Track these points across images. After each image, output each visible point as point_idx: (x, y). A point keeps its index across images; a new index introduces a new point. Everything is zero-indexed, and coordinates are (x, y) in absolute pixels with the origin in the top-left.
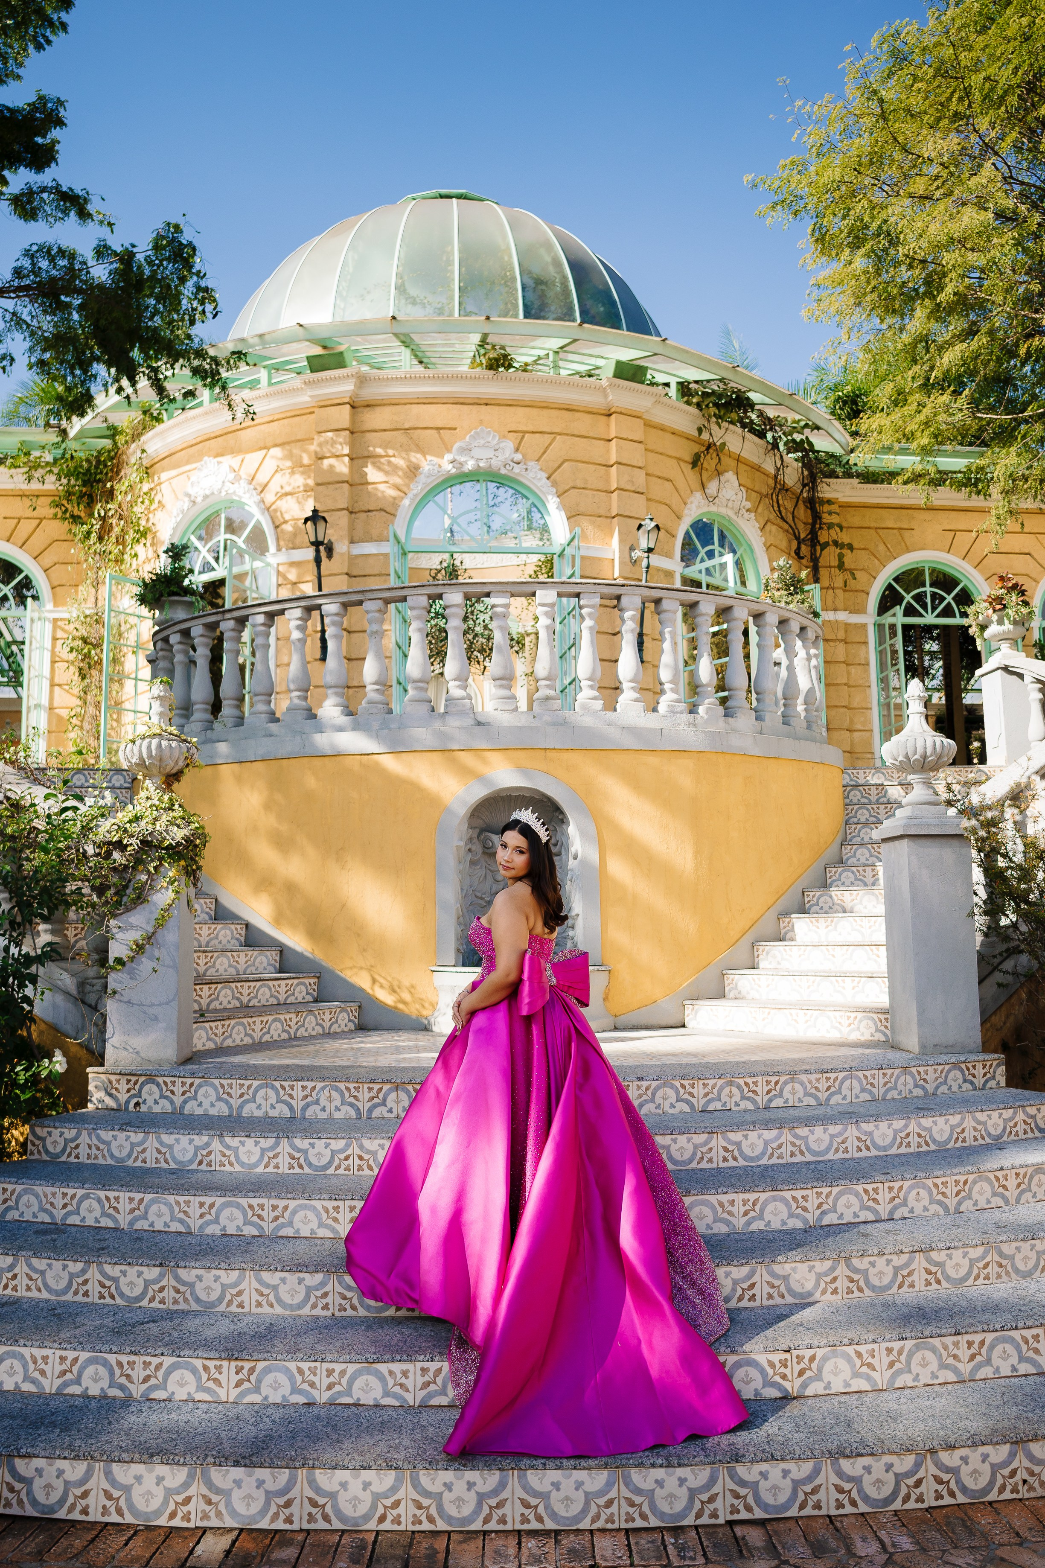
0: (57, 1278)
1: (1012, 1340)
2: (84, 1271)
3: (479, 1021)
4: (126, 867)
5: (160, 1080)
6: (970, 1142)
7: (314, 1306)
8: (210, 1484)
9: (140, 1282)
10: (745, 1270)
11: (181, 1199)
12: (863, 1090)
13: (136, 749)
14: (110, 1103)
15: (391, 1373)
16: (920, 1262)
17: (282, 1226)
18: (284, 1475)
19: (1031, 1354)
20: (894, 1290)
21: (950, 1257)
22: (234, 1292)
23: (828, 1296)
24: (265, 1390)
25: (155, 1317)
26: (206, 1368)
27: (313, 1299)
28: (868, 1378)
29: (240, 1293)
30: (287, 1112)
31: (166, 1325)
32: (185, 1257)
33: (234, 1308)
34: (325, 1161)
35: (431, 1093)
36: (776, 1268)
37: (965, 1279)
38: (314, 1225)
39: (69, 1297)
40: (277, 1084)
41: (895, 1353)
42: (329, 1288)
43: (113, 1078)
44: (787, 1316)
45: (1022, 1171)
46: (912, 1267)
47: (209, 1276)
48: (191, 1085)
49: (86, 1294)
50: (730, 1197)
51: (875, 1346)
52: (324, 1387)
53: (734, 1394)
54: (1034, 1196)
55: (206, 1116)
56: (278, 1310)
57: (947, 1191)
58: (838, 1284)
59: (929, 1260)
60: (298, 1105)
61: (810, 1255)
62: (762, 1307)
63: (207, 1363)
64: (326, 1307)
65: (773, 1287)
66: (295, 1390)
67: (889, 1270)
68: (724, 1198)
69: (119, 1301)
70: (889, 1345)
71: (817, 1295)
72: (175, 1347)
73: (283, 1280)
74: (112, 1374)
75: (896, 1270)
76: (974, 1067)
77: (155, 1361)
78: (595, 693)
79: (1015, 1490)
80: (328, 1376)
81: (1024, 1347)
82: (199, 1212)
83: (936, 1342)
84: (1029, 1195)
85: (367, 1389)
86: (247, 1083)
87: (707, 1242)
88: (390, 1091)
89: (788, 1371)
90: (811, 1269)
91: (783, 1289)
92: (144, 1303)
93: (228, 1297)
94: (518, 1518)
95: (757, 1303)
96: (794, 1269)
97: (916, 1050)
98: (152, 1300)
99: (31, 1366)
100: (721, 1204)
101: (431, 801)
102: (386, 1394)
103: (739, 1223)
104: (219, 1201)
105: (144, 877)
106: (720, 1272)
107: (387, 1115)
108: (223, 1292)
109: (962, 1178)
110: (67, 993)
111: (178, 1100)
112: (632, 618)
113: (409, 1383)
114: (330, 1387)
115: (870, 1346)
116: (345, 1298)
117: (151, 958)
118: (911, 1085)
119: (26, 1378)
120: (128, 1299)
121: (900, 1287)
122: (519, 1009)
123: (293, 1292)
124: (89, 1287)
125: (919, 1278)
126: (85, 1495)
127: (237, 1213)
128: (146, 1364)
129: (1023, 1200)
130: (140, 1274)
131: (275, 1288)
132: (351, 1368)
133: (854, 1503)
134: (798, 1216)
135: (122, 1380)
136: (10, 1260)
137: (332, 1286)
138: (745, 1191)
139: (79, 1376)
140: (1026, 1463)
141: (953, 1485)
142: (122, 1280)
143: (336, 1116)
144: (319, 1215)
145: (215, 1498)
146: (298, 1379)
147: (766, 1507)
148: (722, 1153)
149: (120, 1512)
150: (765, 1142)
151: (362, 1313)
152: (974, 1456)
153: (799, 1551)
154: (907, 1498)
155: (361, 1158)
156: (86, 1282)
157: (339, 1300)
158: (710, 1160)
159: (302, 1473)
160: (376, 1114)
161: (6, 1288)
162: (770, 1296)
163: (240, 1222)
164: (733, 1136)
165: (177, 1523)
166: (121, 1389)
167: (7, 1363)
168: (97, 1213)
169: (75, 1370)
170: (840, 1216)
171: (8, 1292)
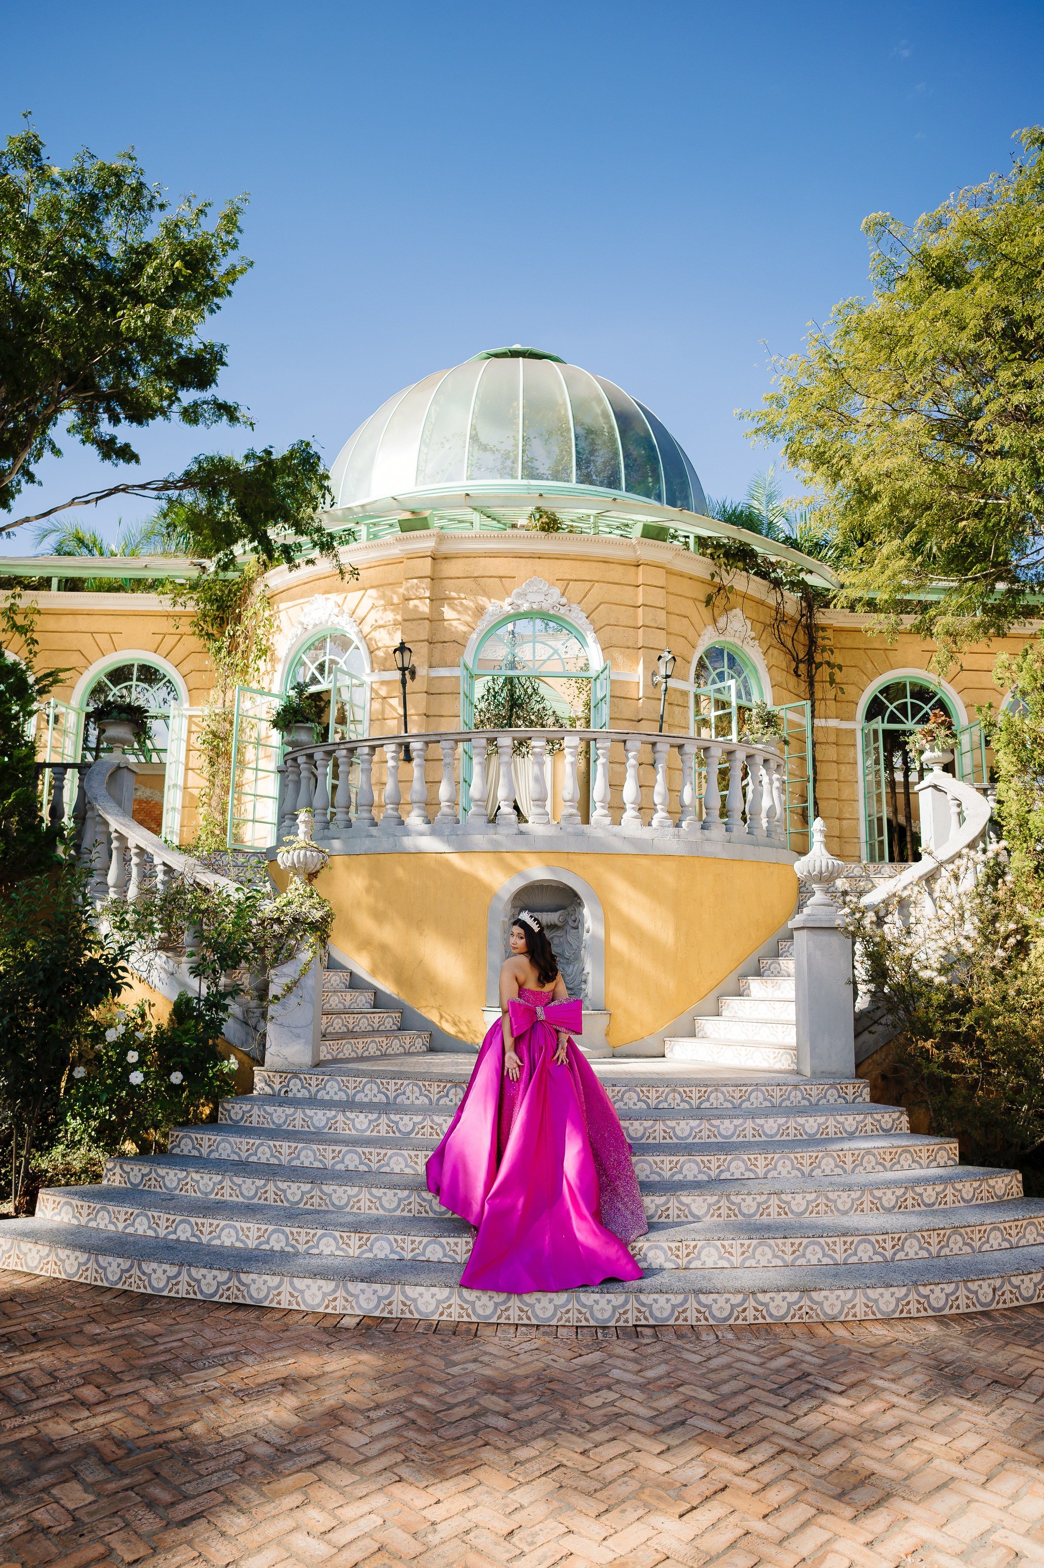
0: (249, 1189)
1: (819, 1244)
2: (265, 1185)
4: (282, 935)
5: (302, 1076)
7: (403, 1210)
8: (347, 1291)
9: (299, 1193)
10: (664, 1199)
11: (321, 1147)
13: (289, 857)
14: (268, 1091)
16: (774, 1201)
17: (383, 1166)
18: (388, 1288)
19: (830, 1252)
20: (757, 1217)
21: (794, 1198)
22: (355, 1200)
23: (715, 1218)
24: (375, 1251)
25: (308, 1212)
26: (341, 1237)
27: (402, 1206)
28: (728, 1260)
29: (359, 1201)
30: (384, 1100)
31: (316, 1216)
32: (326, 1179)
33: (355, 1210)
34: (409, 1129)
36: (683, 1199)
37: (803, 1212)
38: (403, 1166)
39: (256, 1201)
40: (377, 1081)
41: (746, 1246)
42: (412, 1199)
43: (269, 1074)
45: (857, 1152)
46: (769, 1203)
47: (340, 1190)
48: (323, 1079)
49: (266, 1199)
50: (661, 1158)
51: (735, 1242)
52: (410, 1250)
56: (381, 1212)
57: (804, 1162)
58: (721, 1211)
59: (780, 1200)
60: (391, 1095)
61: (706, 1194)
62: (673, 1222)
63: (343, 1234)
64: (410, 1211)
65: (680, 1210)
66: (393, 1251)
67: (755, 1205)
68: (657, 1159)
69: (286, 1204)
70: (743, 1242)
71: (708, 1217)
72: (324, 1227)
73: (385, 1194)
74: (287, 1238)
75: (759, 1204)
76: (848, 1087)
77: (312, 1232)
79: (801, 1317)
80: (412, 1244)
81: (827, 1248)
82: (332, 1155)
83: (772, 1242)
84: (861, 1169)
85: (434, 1252)
86: (358, 1080)
88: (451, 1087)
89: (680, 1253)
90: (705, 1201)
91: (686, 1212)
92: (301, 1205)
93: (351, 1203)
94: (517, 1317)
95: (671, 1220)
96: (694, 1200)
98: (306, 1204)
99: (241, 1233)
100: (656, 1163)
101: (485, 888)
102: (445, 1255)
103: (667, 1175)
104: (345, 1150)
105: (293, 942)
107: (449, 1103)
108: (349, 1200)
109: (814, 1155)
111: (313, 1090)
112: (634, 757)
113: (459, 1249)
114: (412, 1250)
115: (731, 1242)
116: (421, 1205)
117: (297, 996)
119: (238, 1239)
120: (292, 1203)
121: (761, 1215)
123: (390, 1201)
124: (268, 1195)
125: (773, 1210)
126: (279, 1294)
127: (356, 1157)
128: (307, 1234)
130: (299, 1188)
131: (380, 1198)
132: (426, 1240)
133: (706, 1319)
134: (704, 1173)
135: (294, 1242)
136: (220, 1177)
137: (414, 1198)
138: (671, 1155)
139: (269, 1239)
140: (809, 1303)
141: (764, 1312)
142: (288, 1191)
143: (417, 1102)
144: (405, 1160)
145: (350, 1299)
146: (395, 1245)
147: (656, 1319)
148: (662, 1134)
149: (298, 1304)
150: (692, 1129)
151: (431, 1215)
152: (778, 1297)
153: (670, 1337)
154: (737, 1318)
155: (432, 1128)
156: (266, 1192)
157: (418, 1207)
158: (655, 1138)
159: (398, 1288)
160: (442, 1102)
161: (217, 1194)
162: (679, 1216)
163: (357, 1162)
164: (670, 1123)
165: (329, 1311)
166: (293, 1246)
167: (226, 1231)
168: (268, 1155)
169: (266, 1235)
170: (733, 1174)
171: (218, 1197)
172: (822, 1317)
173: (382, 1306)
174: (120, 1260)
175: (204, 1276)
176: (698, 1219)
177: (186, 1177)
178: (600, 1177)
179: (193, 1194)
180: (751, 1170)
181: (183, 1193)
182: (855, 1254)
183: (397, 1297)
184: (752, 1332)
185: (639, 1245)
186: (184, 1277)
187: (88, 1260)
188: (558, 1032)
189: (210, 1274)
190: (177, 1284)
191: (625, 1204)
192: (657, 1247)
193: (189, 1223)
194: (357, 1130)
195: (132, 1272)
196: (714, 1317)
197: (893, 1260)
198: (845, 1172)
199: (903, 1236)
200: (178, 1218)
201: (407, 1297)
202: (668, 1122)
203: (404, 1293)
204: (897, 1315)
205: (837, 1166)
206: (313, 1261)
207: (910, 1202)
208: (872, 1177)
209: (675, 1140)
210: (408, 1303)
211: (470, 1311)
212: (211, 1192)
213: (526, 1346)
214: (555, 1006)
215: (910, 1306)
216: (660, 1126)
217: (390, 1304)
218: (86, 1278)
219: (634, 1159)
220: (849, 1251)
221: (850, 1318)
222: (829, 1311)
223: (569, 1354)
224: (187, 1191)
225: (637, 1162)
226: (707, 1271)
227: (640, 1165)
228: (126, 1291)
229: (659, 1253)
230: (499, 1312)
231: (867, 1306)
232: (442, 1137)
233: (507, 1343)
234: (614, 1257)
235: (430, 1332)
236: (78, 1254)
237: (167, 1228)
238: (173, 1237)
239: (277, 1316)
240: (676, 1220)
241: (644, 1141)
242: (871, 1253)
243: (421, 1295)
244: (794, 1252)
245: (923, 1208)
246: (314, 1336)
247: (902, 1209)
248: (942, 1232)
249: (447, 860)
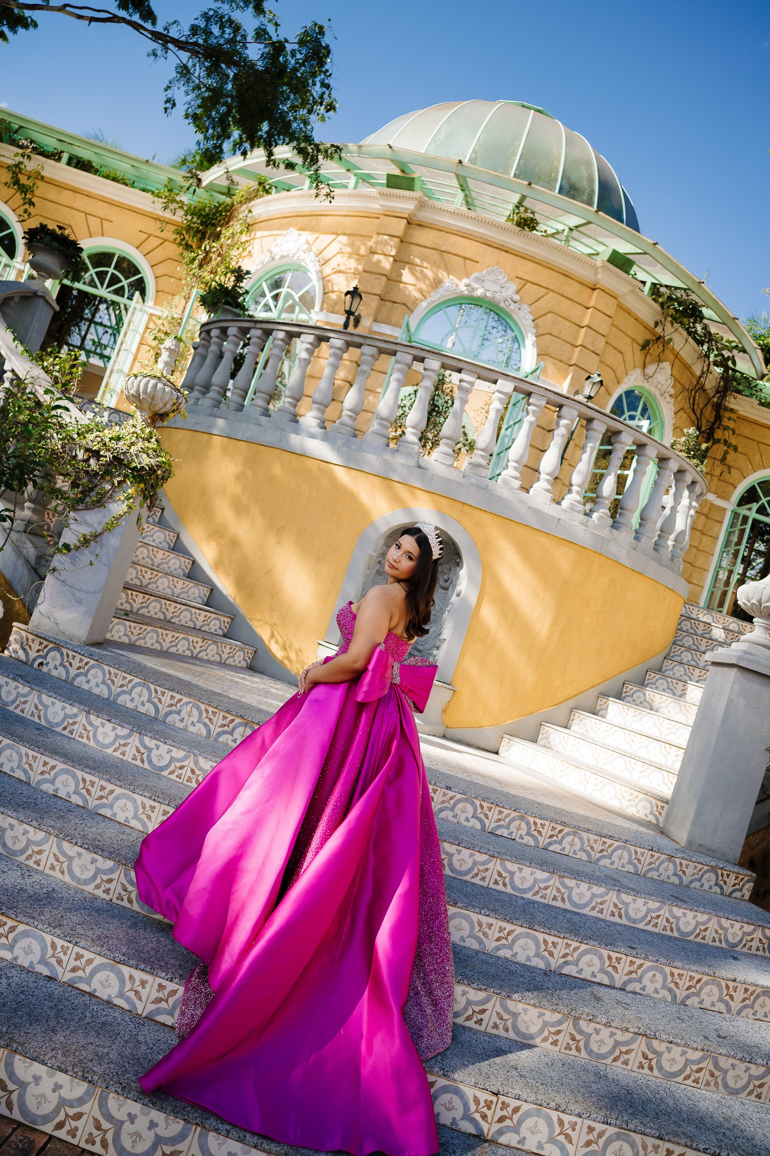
3: (319, 693)
4: (97, 474)
5: (65, 651)
6: (708, 941)
7: (98, 887)
10: (482, 995)
11: (31, 753)
12: (630, 862)
13: (136, 383)
14: (22, 655)
15: (131, 977)
16: (640, 1045)
17: (104, 806)
20: (609, 1061)
21: (669, 1050)
22: (36, 849)
23: (547, 1045)
24: (16, 951)
27: (98, 881)
28: (562, 1148)
29: (40, 852)
30: (152, 712)
33: (31, 863)
34: (163, 763)
35: (258, 741)
36: (510, 1003)
37: (676, 1074)
38: (129, 814)
40: (152, 687)
41: (595, 1133)
42: (115, 876)
43: (30, 637)
44: (505, 1053)
45: (751, 988)
46: (632, 1047)
47: (20, 828)
48: (87, 663)
50: (490, 920)
51: (579, 1120)
52: (69, 968)
53: (432, 1117)
54: (754, 1014)
55: (89, 693)
56: (67, 878)
57: (681, 983)
58: (560, 1037)
59: (649, 1047)
60: (163, 709)
61: (544, 1002)
62: (485, 1033)
64: (107, 891)
65: (501, 1018)
66: (43, 961)
67: (610, 1042)
68: (485, 920)
70: (593, 1124)
71: (538, 1041)
73: (79, 855)
75: (617, 1044)
76: (728, 875)
78: (517, 474)
80: (76, 959)
82: (41, 769)
84: (750, 1011)
85: (105, 985)
86: (129, 677)
87: (455, 953)
88: (239, 724)
89: (490, 1114)
90: (541, 1015)
91: (509, 1023)
93: (29, 852)
95: (482, 1028)
96: (525, 1011)
97: (683, 843)
100: (480, 924)
101: (363, 513)
102: (121, 995)
103: (490, 945)
104: (60, 766)
105: (108, 487)
106: (459, 989)
108: (27, 846)
109: (697, 976)
110: (27, 561)
111: (73, 672)
112: (566, 426)
113: (144, 993)
114: (73, 970)
115: (573, 1118)
116: (125, 890)
117: (91, 553)
118: (671, 872)
121: (615, 1060)
122: (356, 695)
123: (83, 868)
125: (634, 1059)
127: (71, 782)
129: (743, 1014)
131: (70, 859)
132: (99, 960)
134: (543, 958)
137: (118, 874)
138: (504, 920)
143: (189, 730)
144: (136, 808)
146: (50, 952)
148: (495, 876)
150: (536, 881)
155: (193, 772)
157: (119, 890)
158: (483, 879)
160: (220, 738)
162: (496, 1026)
163: (71, 789)
164: (512, 867)
170: (580, 971)
180: (607, 973)
192: (456, 1092)
194: (97, 742)
198: (729, 1010)
202: (508, 865)
205: (721, 1000)
209: (509, 890)
216: (495, 865)
219: (451, 910)
227: (457, 923)
241: (468, 878)
249: (331, 472)
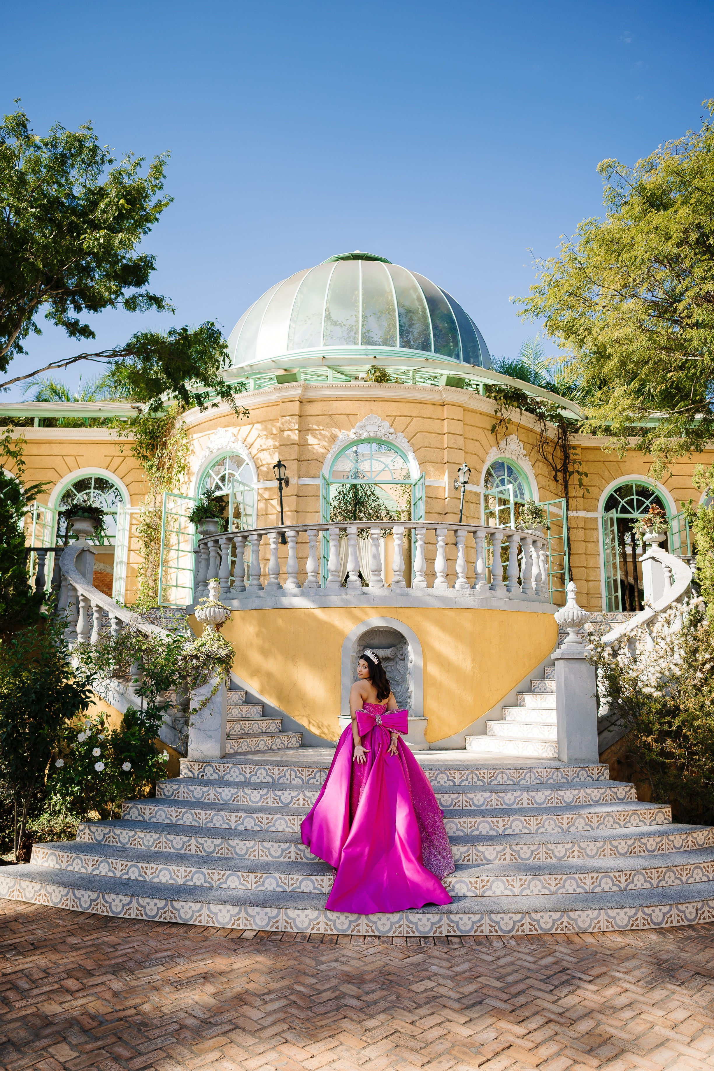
0: (178, 843)
1: (574, 878)
2: (189, 841)
4: (199, 667)
5: (213, 765)
6: (583, 803)
7: (285, 857)
8: (247, 913)
9: (213, 846)
10: (465, 848)
11: (228, 814)
13: (204, 613)
14: (190, 775)
15: (316, 879)
16: (543, 849)
17: (271, 826)
18: (276, 911)
19: (582, 884)
20: (531, 860)
21: (556, 847)
22: (252, 850)
23: (502, 861)
24: (266, 885)
25: (219, 859)
26: (243, 876)
27: (284, 854)
28: (511, 890)
29: (254, 851)
30: (271, 781)
31: (225, 862)
32: (231, 836)
33: (251, 857)
34: (288, 801)
36: (479, 848)
37: (563, 857)
38: (284, 826)
39: (183, 851)
40: (266, 768)
42: (291, 849)
43: (191, 763)
46: (539, 851)
47: (241, 843)
48: (227, 767)
49: (190, 850)
50: (464, 820)
52: (290, 885)
55: (235, 781)
56: (270, 858)
57: (563, 822)
58: (506, 856)
59: (547, 848)
60: (276, 777)
61: (495, 844)
63: (244, 874)
64: (290, 858)
65: (478, 856)
66: (278, 886)
67: (529, 852)
68: (461, 820)
69: (204, 853)
71: (496, 860)
72: (230, 869)
73: (272, 846)
74: (205, 877)
75: (532, 851)
77: (222, 872)
78: (423, 579)
79: (562, 930)
80: (292, 880)
81: (579, 882)
82: (235, 820)
83: (541, 877)
85: (307, 886)
86: (253, 767)
88: (317, 772)
89: (477, 886)
90: (494, 849)
91: (482, 857)
92: (214, 854)
93: (249, 853)
94: (365, 931)
95: (471, 863)
96: (487, 849)
98: (218, 853)
99: (173, 874)
100: (460, 823)
101: (339, 633)
102: (315, 888)
103: (468, 831)
104: (244, 815)
105: (207, 672)
107: (316, 783)
108: (247, 850)
109: (571, 817)
110: (167, 724)
111: (221, 774)
112: (442, 540)
113: (324, 883)
114: (292, 885)
115: (512, 878)
116: (298, 854)
117: (209, 709)
119: (171, 878)
120: (208, 853)
123: (276, 851)
124: (191, 847)
125: (542, 855)
126: (200, 916)
127: (252, 821)
128: (219, 874)
130: (213, 842)
131: (269, 849)
132: (301, 878)
133: (496, 931)
134: (494, 830)
135: (210, 880)
136: (158, 835)
137: (293, 849)
138: (470, 817)
139: (192, 878)
140: (567, 920)
141: (536, 926)
142: (205, 845)
143: (293, 782)
144: (286, 822)
145: (249, 919)
146: (280, 881)
147: (461, 931)
148: (464, 803)
149: (213, 922)
150: (485, 799)
151: (305, 860)
152: (546, 916)
153: (471, 943)
154: (518, 931)
155: (304, 800)
156: (190, 845)
157: (295, 855)
158: (459, 806)
159: (282, 911)
160: (311, 782)
161: (156, 847)
162: (476, 860)
163: (253, 824)
164: (470, 795)
165: (235, 927)
166: (209, 883)
167: (163, 872)
168: (191, 820)
169: (190, 875)
170: (514, 830)
171: (157, 849)
172: (577, 929)
173: (271, 923)
174: (90, 893)
175: (148, 904)
176: (490, 862)
177: (134, 835)
178: (421, 833)
179: (139, 847)
180: (526, 828)
181: (132, 846)
182: (600, 885)
183: (282, 917)
184: (528, 940)
185: (449, 880)
186: (134, 904)
187: (68, 893)
188: (391, 732)
189: (152, 902)
190: (129, 909)
191: (439, 851)
192: (461, 882)
193: (137, 867)
194: (252, 802)
195: (98, 901)
196: (501, 930)
197: (626, 890)
198: (592, 828)
199: (633, 873)
200: (130, 864)
201: (288, 917)
202: (468, 795)
203: (286, 914)
204: (629, 928)
205: (586, 824)
206: (223, 893)
207: (637, 849)
208: (611, 832)
209: (473, 807)
210: (290, 921)
211: (332, 926)
212: (152, 846)
213: (372, 951)
214: (389, 715)
215: (638, 921)
216: (463, 798)
217: (277, 922)
218: (66, 905)
219: (445, 821)
220: (595, 884)
221: (596, 930)
222: (582, 926)
223: (401, 956)
224: (135, 845)
225: (447, 823)
226: (496, 898)
227: (449, 825)
228: (94, 914)
229: (463, 886)
230: (352, 927)
231: (608, 922)
232: (312, 806)
233: (358, 948)
234: (432, 888)
235: (305, 942)
236: (61, 888)
237: (122, 870)
238: (126, 877)
239: (199, 931)
240: (474, 863)
241: (451, 808)
242: (610, 885)
243: (298, 916)
244: (557, 885)
245: (647, 853)
246: (225, 944)
247: (632, 854)
248: (660, 870)
249: (313, 613)
